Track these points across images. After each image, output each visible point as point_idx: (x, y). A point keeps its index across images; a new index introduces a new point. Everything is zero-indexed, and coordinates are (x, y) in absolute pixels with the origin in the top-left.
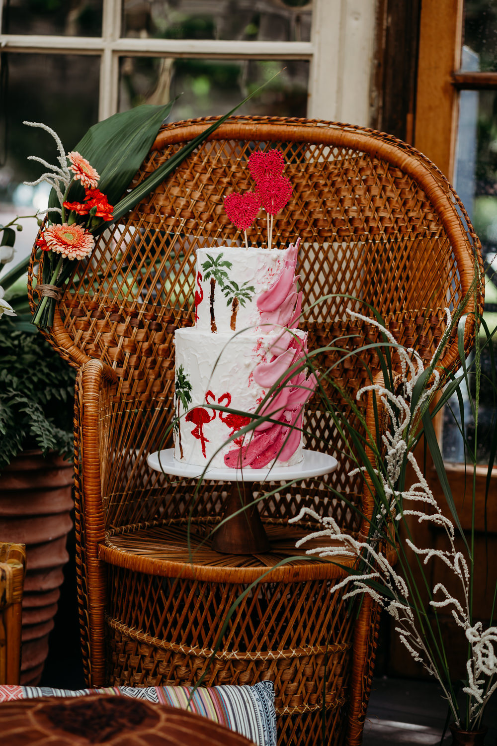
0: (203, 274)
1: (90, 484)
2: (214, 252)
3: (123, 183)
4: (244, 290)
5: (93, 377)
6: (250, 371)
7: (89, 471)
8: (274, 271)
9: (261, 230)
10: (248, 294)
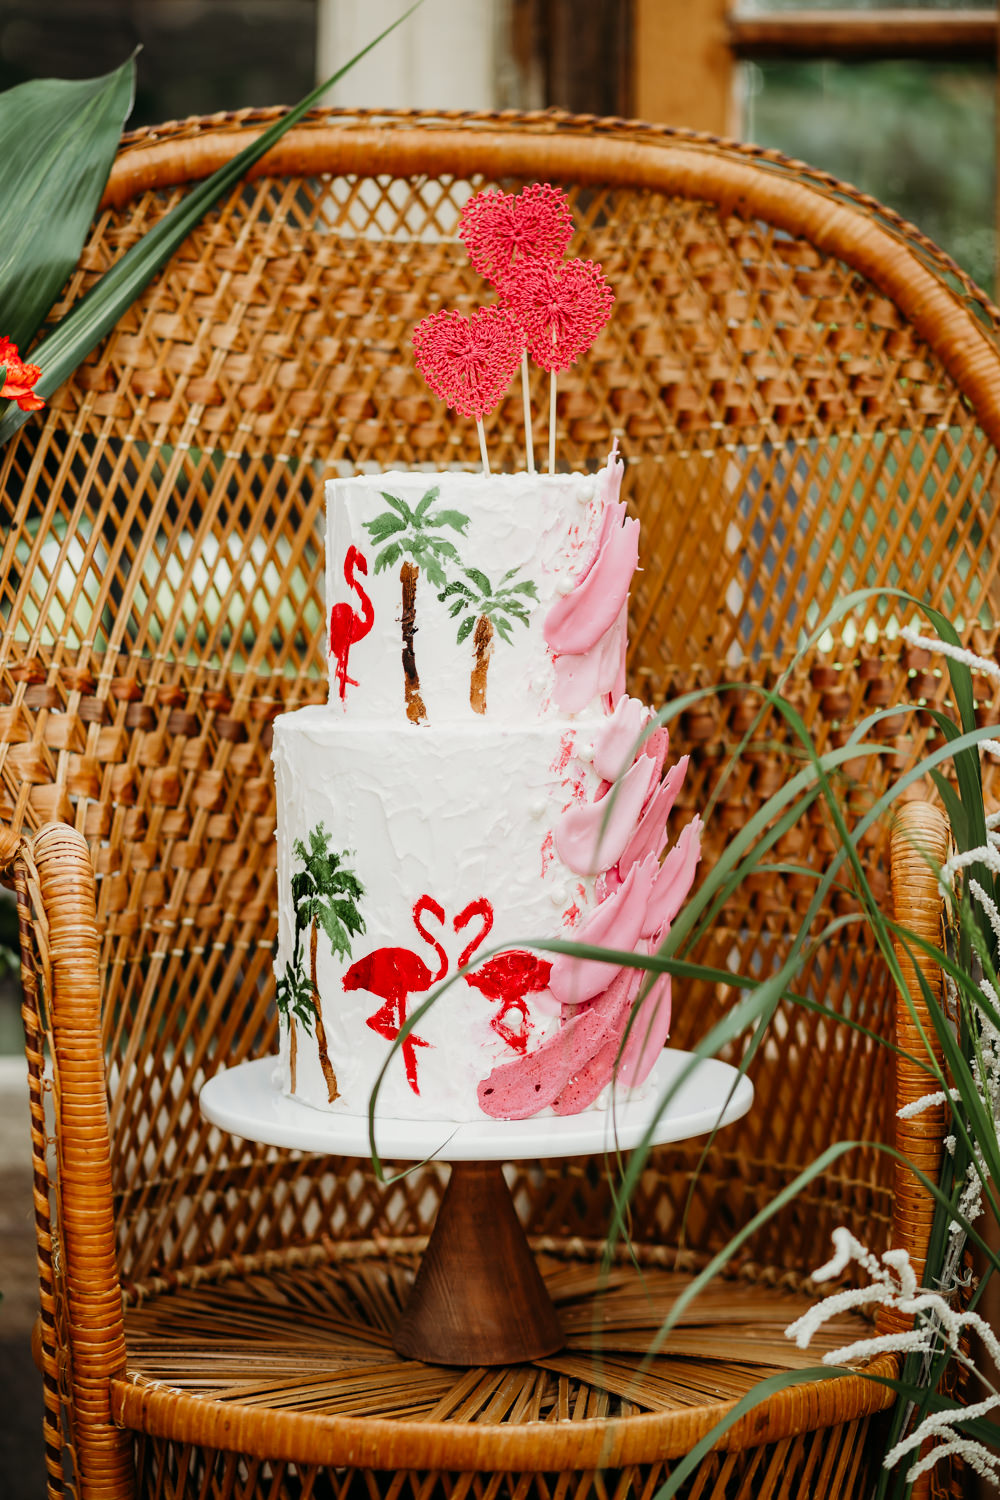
0: (371, 554)
1: (83, 1202)
2: (408, 482)
3: (36, 303)
4: (509, 593)
5: (77, 878)
6: (543, 832)
7: (82, 1164)
8: (583, 536)
9: (405, 430)
10: (517, 605)
